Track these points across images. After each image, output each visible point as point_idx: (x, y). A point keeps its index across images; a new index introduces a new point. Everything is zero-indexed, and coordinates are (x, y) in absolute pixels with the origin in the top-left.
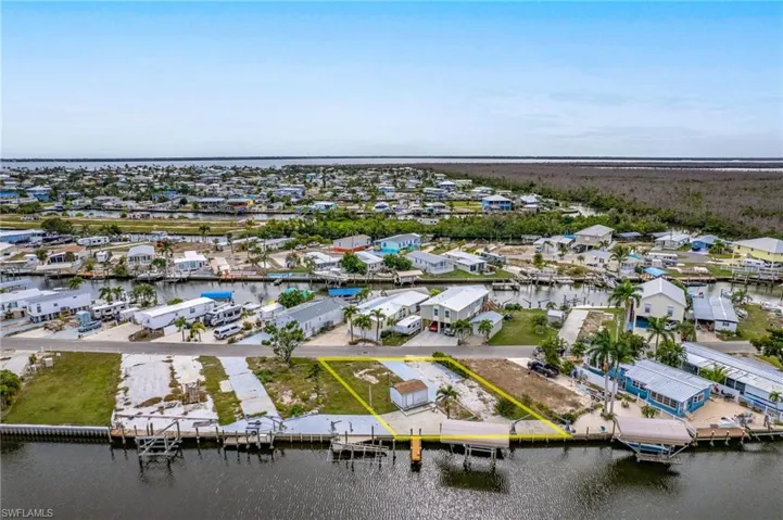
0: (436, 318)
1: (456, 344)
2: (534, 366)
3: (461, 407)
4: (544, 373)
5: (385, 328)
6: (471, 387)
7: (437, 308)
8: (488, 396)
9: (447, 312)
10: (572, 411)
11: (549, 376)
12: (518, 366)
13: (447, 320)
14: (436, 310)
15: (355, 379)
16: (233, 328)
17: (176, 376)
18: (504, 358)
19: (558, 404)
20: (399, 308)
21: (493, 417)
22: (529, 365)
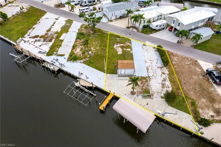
0: (173, 25)
1: (176, 42)
2: (209, 73)
3: (148, 85)
4: (213, 79)
5: (146, 24)
6: (163, 73)
7: (175, 20)
8: (168, 83)
9: (179, 24)
10: (212, 116)
11: (216, 82)
12: (201, 68)
13: (178, 28)
14: (174, 21)
15: (113, 48)
16: (87, 9)
17: (53, 27)
18: (196, 59)
19: (207, 106)
20: (158, 14)
21: (161, 99)
22: (207, 70)
